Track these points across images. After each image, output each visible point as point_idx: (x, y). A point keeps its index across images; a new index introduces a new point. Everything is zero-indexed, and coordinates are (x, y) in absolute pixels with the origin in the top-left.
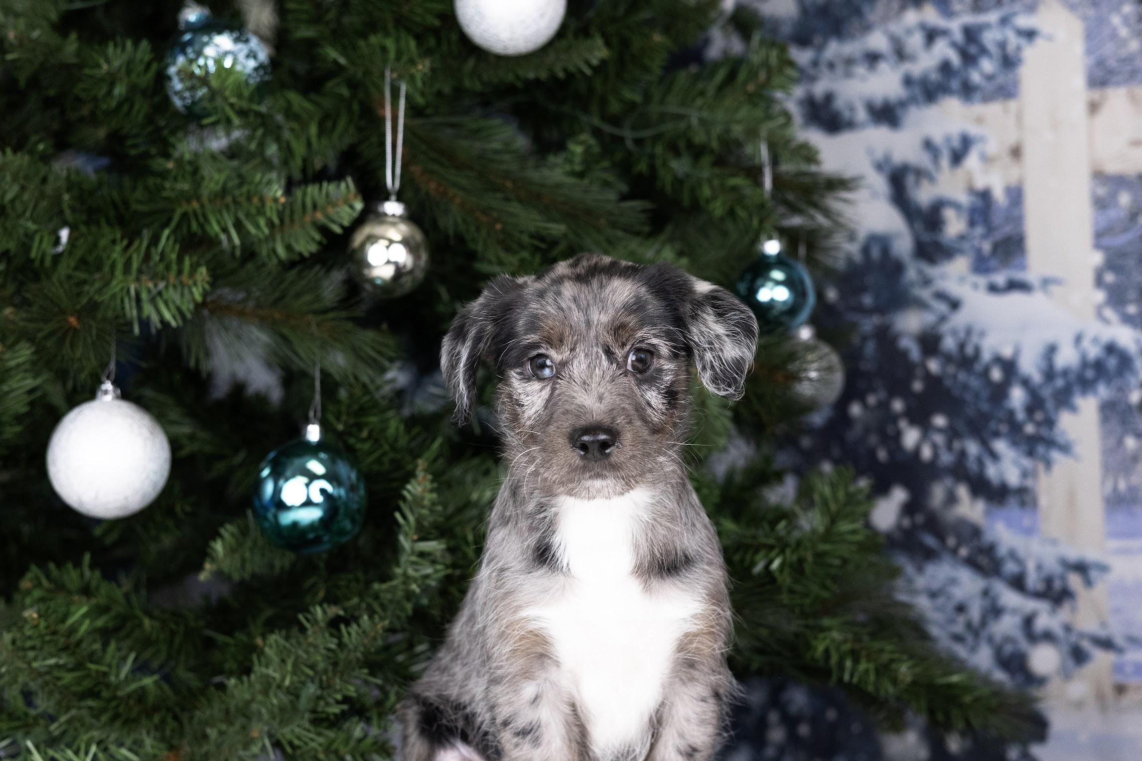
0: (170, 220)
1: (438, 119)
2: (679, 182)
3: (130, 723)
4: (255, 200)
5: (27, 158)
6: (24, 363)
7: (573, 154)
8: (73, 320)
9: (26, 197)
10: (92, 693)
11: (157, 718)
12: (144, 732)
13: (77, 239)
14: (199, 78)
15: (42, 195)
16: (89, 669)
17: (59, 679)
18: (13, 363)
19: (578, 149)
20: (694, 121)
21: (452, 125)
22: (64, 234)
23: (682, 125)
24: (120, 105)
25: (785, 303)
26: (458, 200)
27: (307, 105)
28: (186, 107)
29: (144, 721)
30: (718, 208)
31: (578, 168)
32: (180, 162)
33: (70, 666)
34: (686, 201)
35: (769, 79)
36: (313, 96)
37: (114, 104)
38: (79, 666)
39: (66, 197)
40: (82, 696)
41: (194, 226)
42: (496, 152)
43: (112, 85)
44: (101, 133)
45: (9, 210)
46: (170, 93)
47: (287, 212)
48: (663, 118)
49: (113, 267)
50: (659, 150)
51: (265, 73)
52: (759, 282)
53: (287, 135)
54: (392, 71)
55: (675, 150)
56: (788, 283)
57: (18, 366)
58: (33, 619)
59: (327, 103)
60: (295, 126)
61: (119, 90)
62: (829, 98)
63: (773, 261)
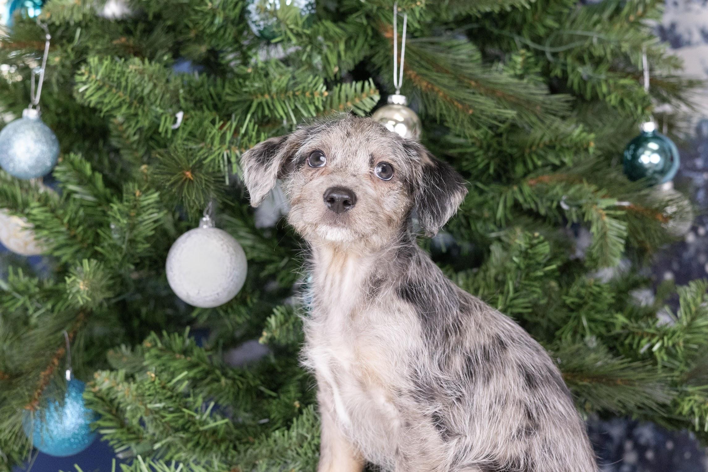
0: (250, 107)
1: (424, 39)
2: (583, 82)
3: (205, 449)
4: (308, 94)
5: (158, 65)
6: (152, 203)
7: (515, 62)
8: (189, 174)
9: (157, 91)
10: (184, 429)
11: (223, 447)
12: (214, 456)
13: (187, 119)
14: (270, 12)
15: (167, 90)
16: (184, 412)
17: (163, 417)
18: (145, 203)
19: (519, 60)
20: (595, 40)
21: (432, 43)
22: (180, 116)
23: (587, 44)
24: (218, 30)
25: (657, 165)
26: (441, 94)
27: (338, 30)
28: (260, 31)
29: (215, 449)
30: (613, 100)
31: (519, 72)
32: (255, 67)
33: (171, 409)
34: (588, 96)
35: (645, 12)
36: (341, 24)
37: (215, 29)
38: (177, 410)
39: (181, 91)
40: (177, 430)
41: (267, 112)
42: (462, 61)
43: (214, 16)
44: (203, 49)
45: (146, 100)
46: (250, 22)
47: (329, 102)
48: (572, 38)
49: (213, 139)
50: (569, 60)
51: (313, 8)
52: (640, 150)
53: (325, 50)
54: (399, 6)
55: (580, 60)
56: (661, 151)
57: (149, 204)
58: (152, 377)
59: (350, 29)
60: (331, 44)
61: (218, 20)
62: (673, 26)
63: (650, 135)
